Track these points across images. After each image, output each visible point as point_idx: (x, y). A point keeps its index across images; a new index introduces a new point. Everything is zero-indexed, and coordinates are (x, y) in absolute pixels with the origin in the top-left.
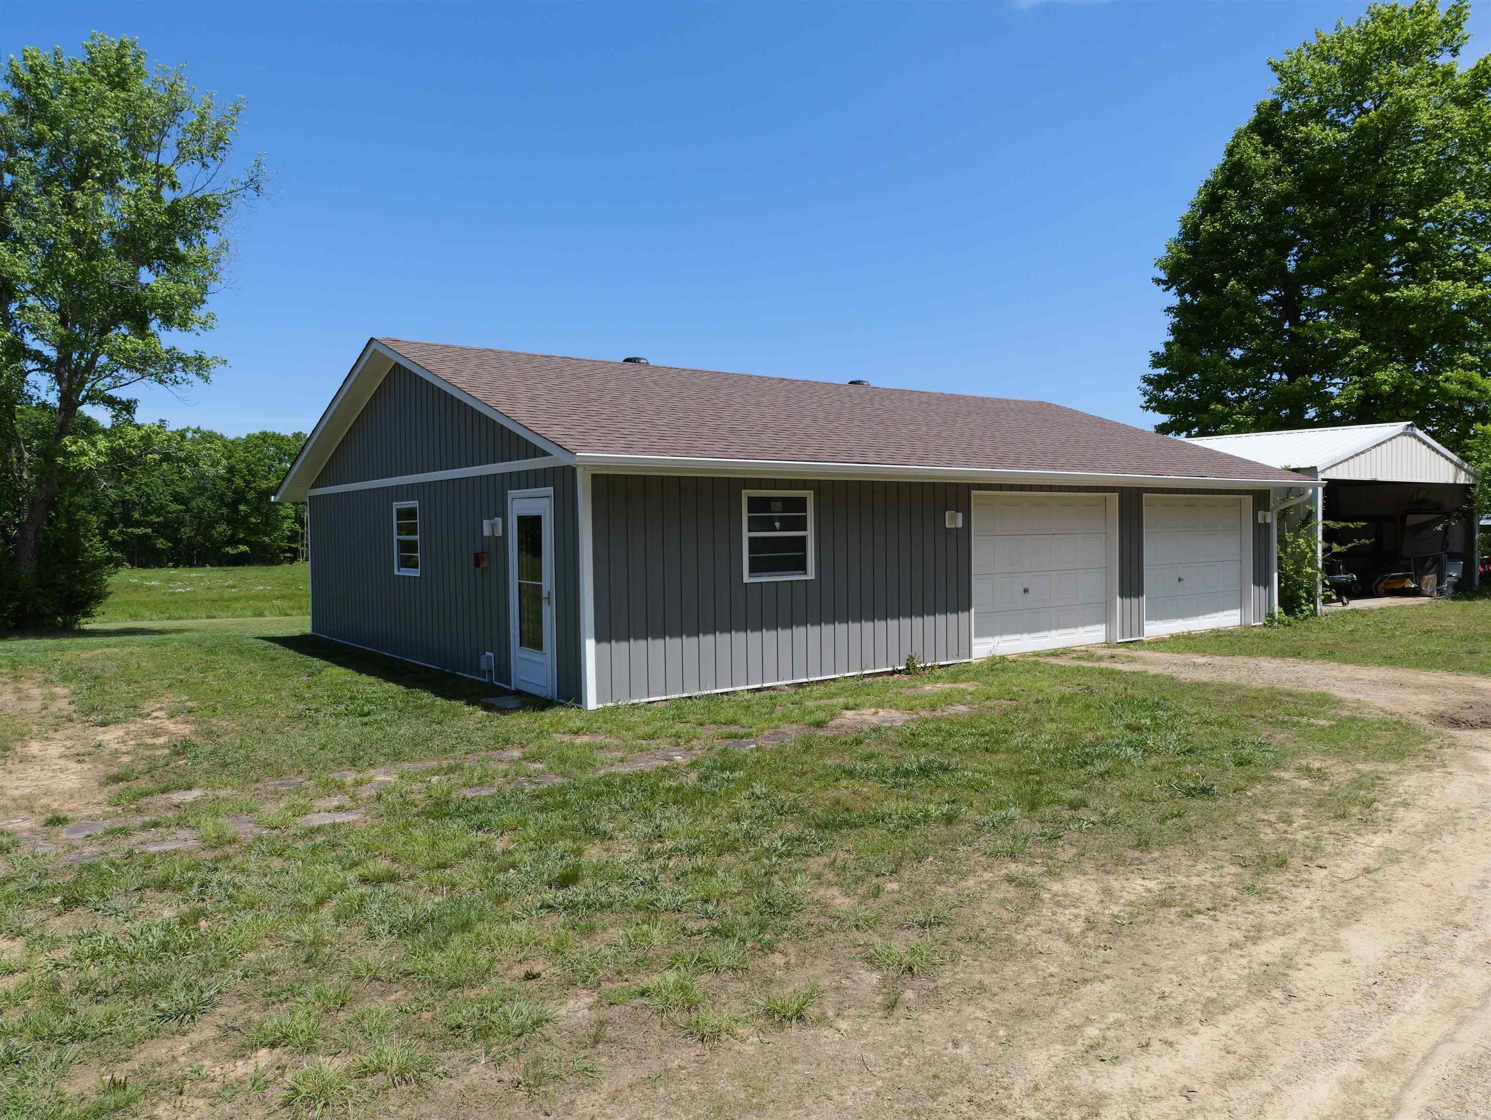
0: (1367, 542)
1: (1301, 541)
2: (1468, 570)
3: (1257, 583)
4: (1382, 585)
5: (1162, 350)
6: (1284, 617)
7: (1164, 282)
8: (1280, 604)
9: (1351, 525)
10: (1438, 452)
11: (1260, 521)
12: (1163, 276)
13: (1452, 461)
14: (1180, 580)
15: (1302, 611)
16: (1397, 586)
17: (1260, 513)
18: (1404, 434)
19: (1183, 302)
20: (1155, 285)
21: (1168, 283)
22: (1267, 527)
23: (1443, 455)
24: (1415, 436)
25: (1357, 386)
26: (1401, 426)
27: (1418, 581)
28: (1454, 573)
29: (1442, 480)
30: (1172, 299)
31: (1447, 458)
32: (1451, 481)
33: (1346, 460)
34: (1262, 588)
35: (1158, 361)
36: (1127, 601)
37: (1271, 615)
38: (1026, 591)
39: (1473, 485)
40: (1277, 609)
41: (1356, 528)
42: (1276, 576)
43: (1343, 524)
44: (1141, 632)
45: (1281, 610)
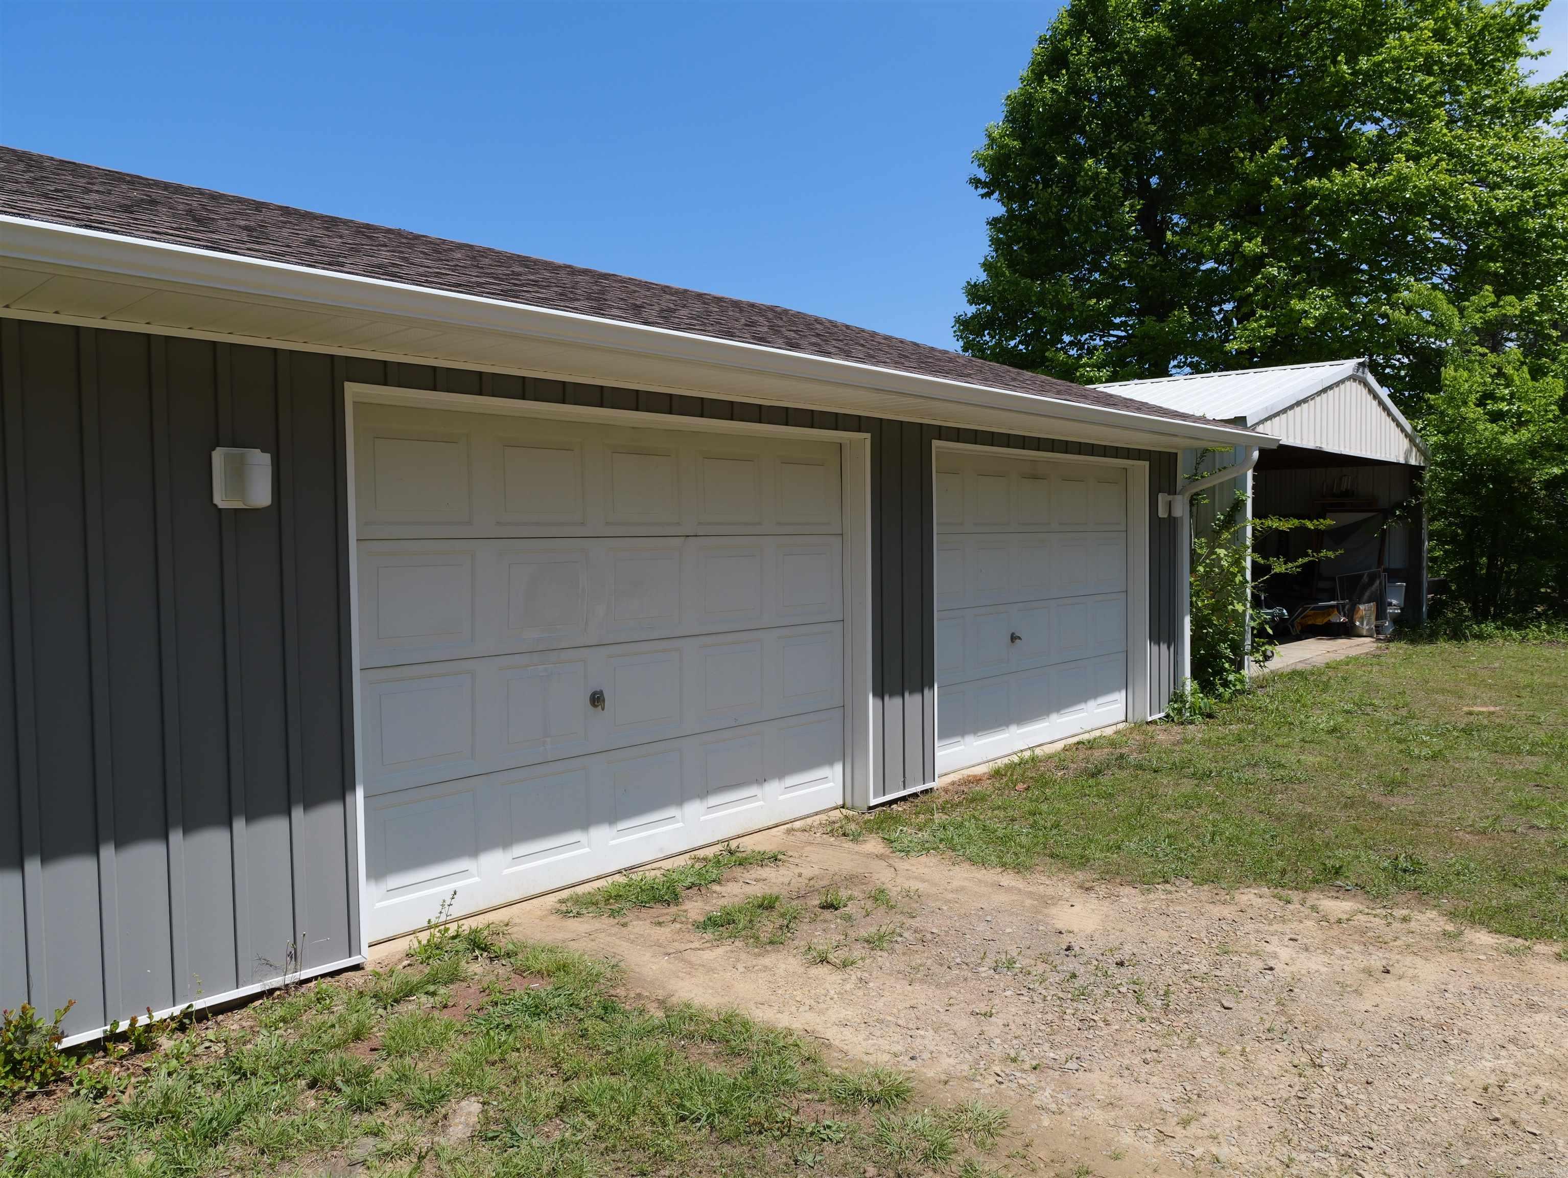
0: (1331, 554)
1: (1222, 552)
2: (1412, 599)
3: (1156, 638)
4: (1298, 620)
5: (981, 276)
6: (1202, 701)
7: (985, 185)
8: (1195, 675)
9: (1309, 525)
10: (1389, 414)
11: (1162, 513)
12: (982, 175)
13: (1403, 430)
14: (1014, 638)
15: (1226, 684)
16: (1320, 621)
17: (1162, 498)
18: (1353, 378)
19: (1010, 211)
20: (971, 188)
21: (989, 187)
22: (1172, 523)
23: (1394, 419)
24: (1366, 384)
25: (1263, 322)
26: (1348, 366)
27: (1351, 613)
28: (1395, 603)
29: (1393, 459)
30: (995, 208)
31: (1398, 425)
32: (1402, 461)
33: (1284, 411)
34: (1164, 647)
35: (974, 293)
36: (894, 704)
37: (1177, 697)
38: (597, 699)
39: (1423, 468)
40: (1189, 685)
41: (1317, 531)
42: (1187, 620)
43: (1296, 522)
44: (927, 768)
45: (1196, 685)
